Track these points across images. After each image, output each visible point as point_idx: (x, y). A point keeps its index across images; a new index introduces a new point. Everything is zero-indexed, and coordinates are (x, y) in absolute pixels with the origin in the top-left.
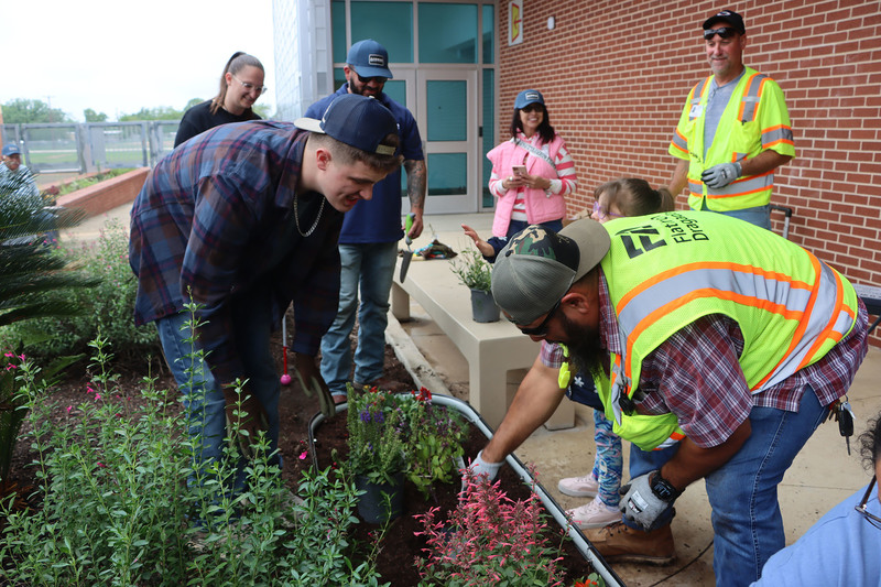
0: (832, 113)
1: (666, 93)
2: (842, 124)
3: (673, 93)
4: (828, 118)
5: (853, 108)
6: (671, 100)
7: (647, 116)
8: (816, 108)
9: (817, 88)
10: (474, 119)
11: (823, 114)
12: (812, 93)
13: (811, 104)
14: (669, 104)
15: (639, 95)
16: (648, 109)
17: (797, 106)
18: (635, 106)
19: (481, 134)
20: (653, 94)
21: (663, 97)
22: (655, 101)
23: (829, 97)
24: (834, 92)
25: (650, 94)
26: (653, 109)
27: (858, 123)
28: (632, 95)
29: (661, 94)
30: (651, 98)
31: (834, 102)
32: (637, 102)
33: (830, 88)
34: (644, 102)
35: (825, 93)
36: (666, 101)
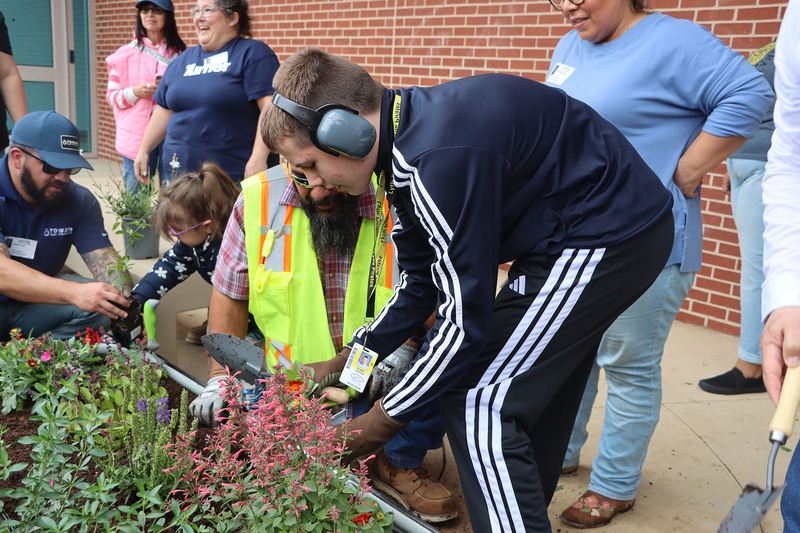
0: (492, 41)
1: (309, 16)
2: (502, 53)
3: (318, 16)
4: (488, 47)
5: (512, 37)
6: (316, 25)
7: (287, 42)
8: (475, 37)
9: (476, 15)
10: (62, 41)
11: (483, 42)
12: (471, 21)
13: (470, 31)
14: (313, 29)
15: (278, 17)
16: (289, 34)
17: (456, 34)
18: (272, 30)
19: (72, 59)
20: (295, 17)
21: (305, 21)
22: (296, 25)
23: (488, 25)
24: (493, 20)
25: (291, 17)
26: (294, 34)
27: (516, 53)
28: (269, 18)
29: (304, 17)
30: (292, 21)
31: (493, 31)
32: (274, 26)
33: (489, 16)
34: (283, 26)
35: (484, 21)
36: (310, 25)
